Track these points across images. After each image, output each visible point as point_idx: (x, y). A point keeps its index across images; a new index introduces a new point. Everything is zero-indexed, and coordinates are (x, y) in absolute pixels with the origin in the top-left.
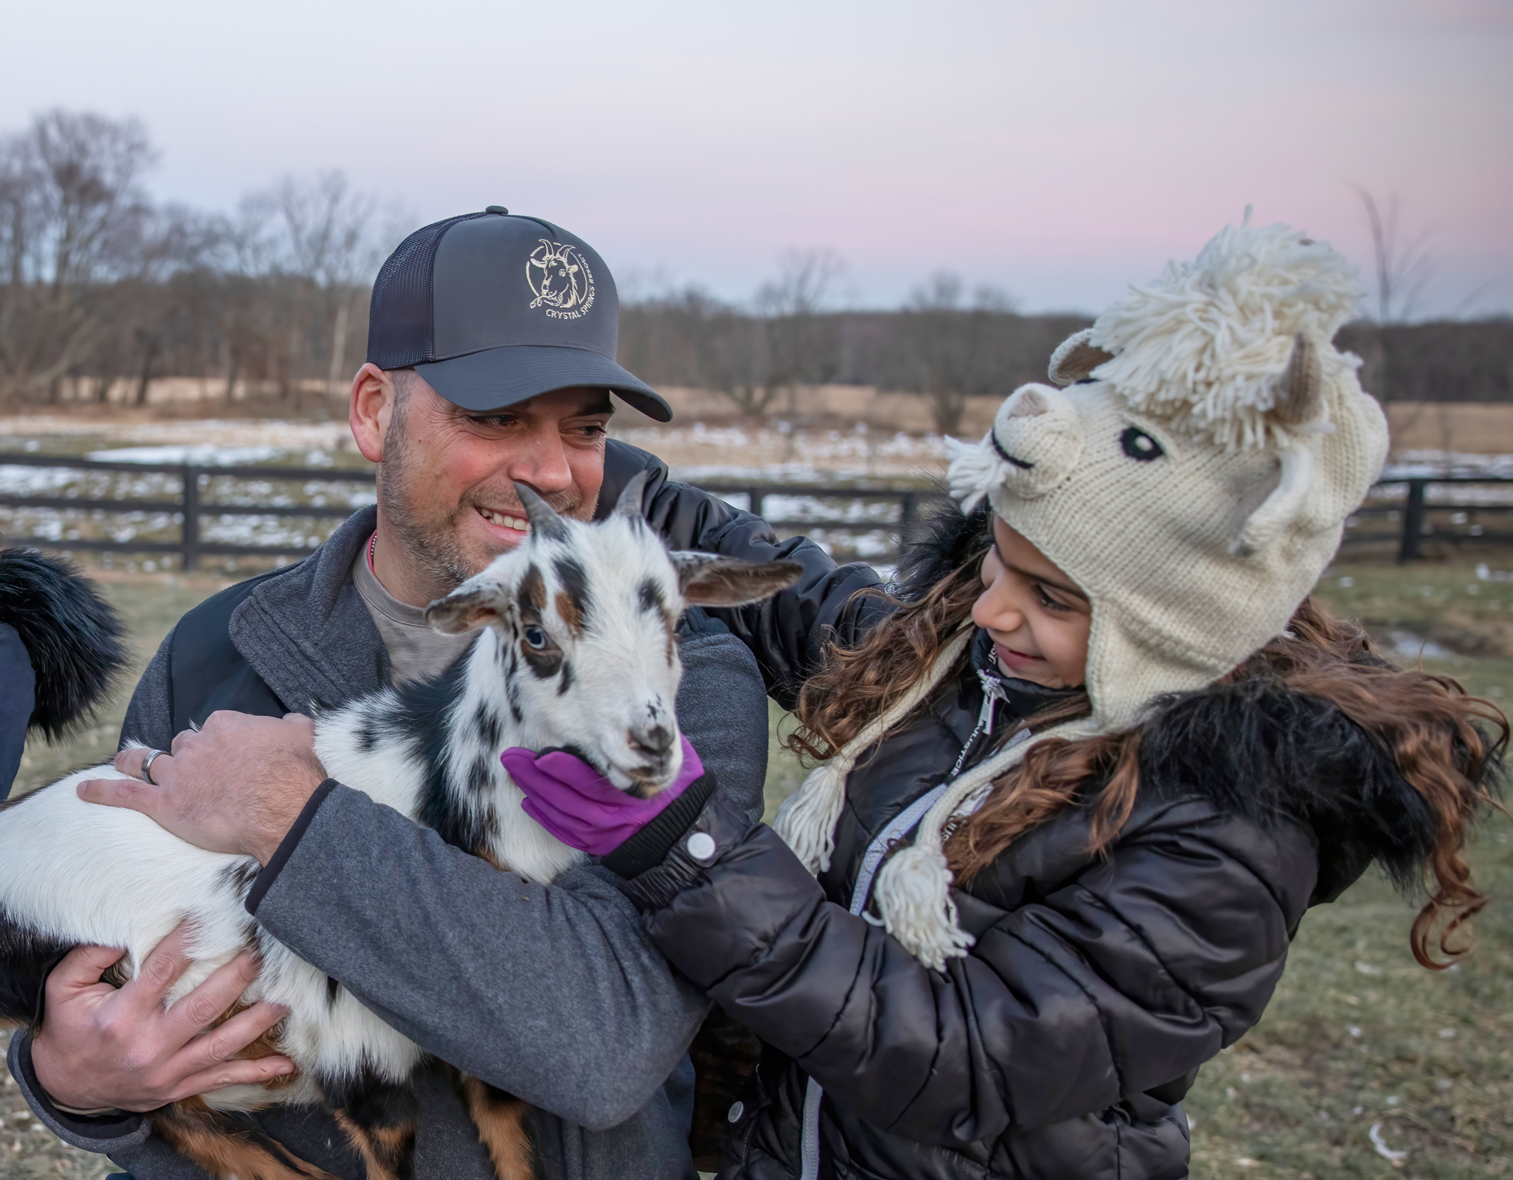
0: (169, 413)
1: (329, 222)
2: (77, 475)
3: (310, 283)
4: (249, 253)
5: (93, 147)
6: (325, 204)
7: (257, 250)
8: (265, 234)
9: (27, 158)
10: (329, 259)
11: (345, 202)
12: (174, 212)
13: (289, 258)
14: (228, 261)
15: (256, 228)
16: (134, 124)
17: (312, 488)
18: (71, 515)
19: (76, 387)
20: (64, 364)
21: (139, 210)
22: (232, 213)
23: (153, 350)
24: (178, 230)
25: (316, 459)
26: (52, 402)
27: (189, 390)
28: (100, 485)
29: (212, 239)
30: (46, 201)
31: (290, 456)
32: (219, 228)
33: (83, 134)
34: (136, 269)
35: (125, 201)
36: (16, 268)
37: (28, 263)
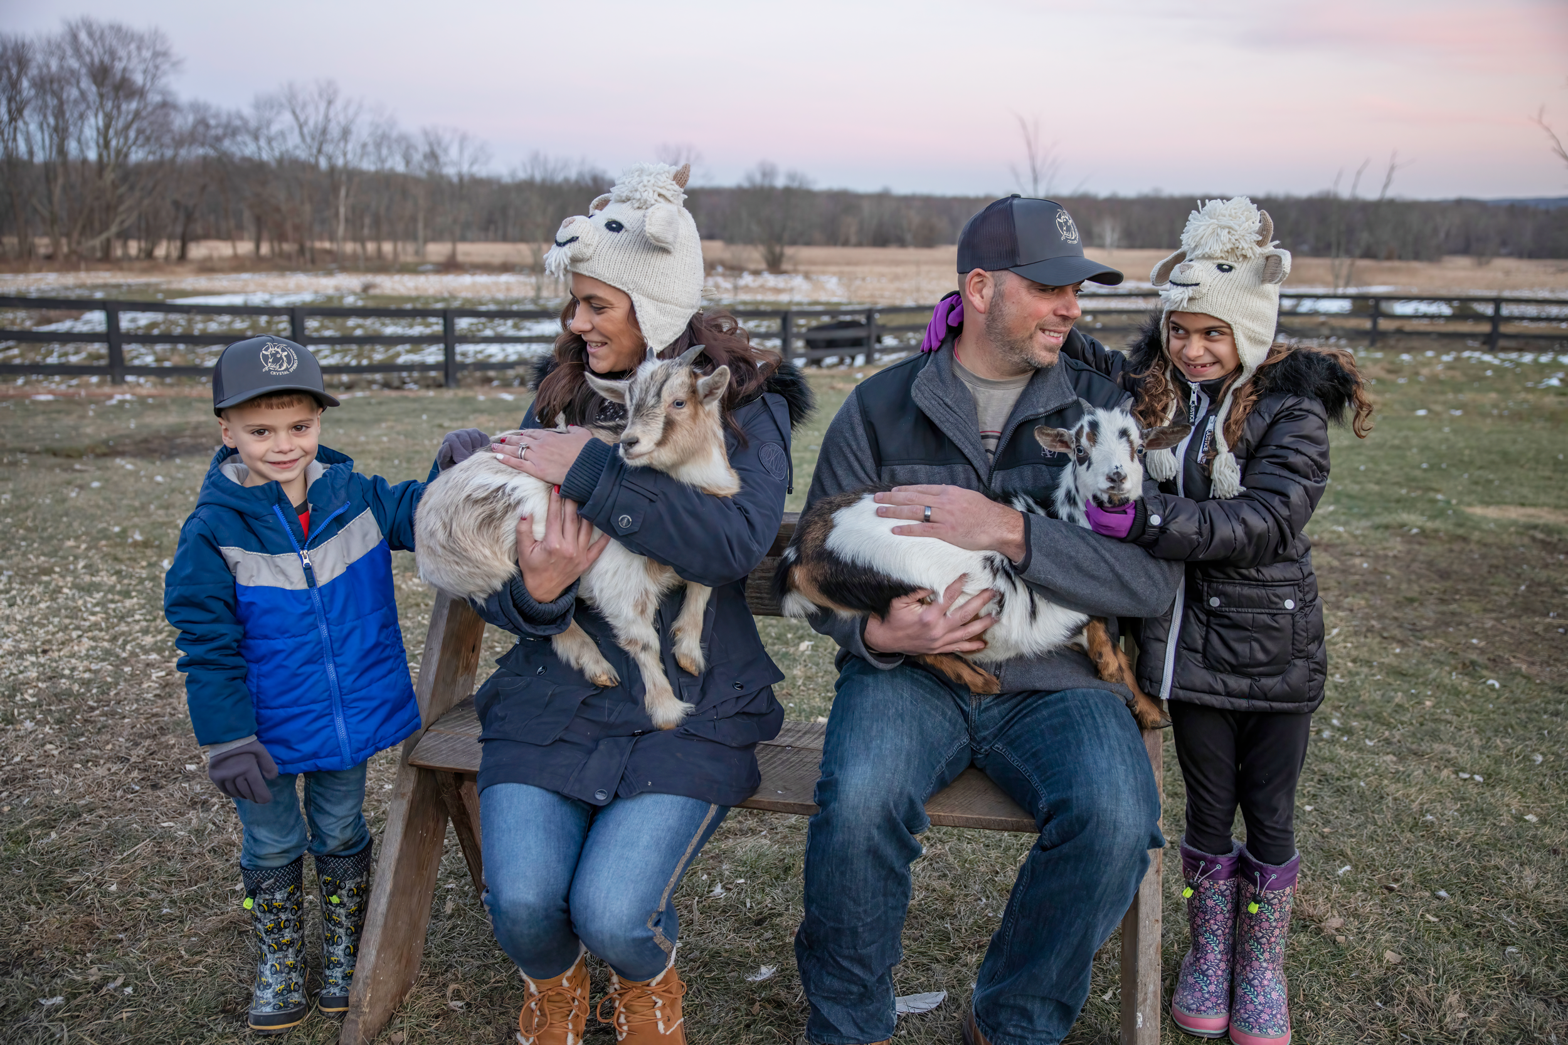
0: (207, 267)
1: (327, 119)
2: (159, 317)
3: (315, 167)
4: (263, 142)
5: (122, 53)
6: (322, 106)
7: (270, 141)
8: (275, 128)
9: (62, 58)
10: (328, 148)
11: (339, 104)
12: (195, 107)
13: (296, 147)
14: (246, 148)
15: (269, 123)
16: (156, 34)
17: (351, 322)
18: (159, 348)
19: (125, 246)
20: (114, 229)
21: (166, 105)
22: (248, 111)
23: (189, 217)
24: (203, 122)
25: (350, 301)
26: (106, 259)
27: (224, 249)
28: (179, 323)
29: (232, 131)
30: (83, 94)
31: (330, 299)
32: (238, 122)
33: (111, 40)
34: (169, 153)
35: (154, 98)
36: (62, 151)
37: (72, 146)
